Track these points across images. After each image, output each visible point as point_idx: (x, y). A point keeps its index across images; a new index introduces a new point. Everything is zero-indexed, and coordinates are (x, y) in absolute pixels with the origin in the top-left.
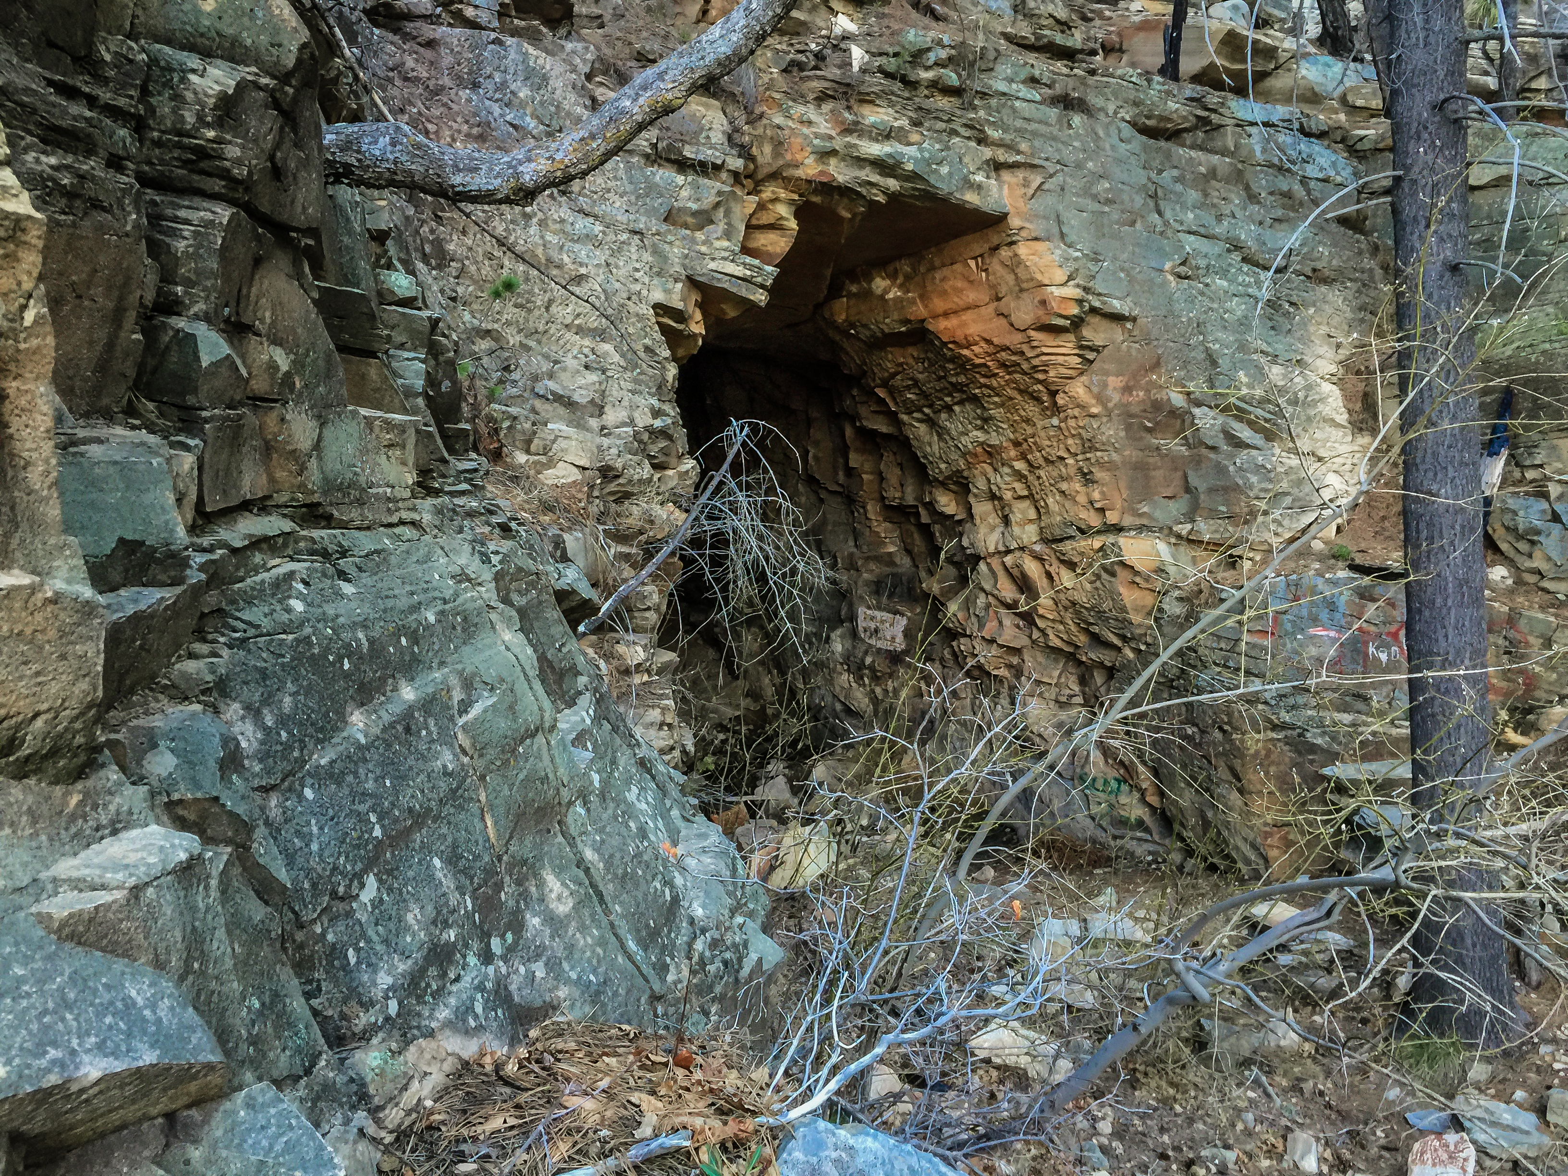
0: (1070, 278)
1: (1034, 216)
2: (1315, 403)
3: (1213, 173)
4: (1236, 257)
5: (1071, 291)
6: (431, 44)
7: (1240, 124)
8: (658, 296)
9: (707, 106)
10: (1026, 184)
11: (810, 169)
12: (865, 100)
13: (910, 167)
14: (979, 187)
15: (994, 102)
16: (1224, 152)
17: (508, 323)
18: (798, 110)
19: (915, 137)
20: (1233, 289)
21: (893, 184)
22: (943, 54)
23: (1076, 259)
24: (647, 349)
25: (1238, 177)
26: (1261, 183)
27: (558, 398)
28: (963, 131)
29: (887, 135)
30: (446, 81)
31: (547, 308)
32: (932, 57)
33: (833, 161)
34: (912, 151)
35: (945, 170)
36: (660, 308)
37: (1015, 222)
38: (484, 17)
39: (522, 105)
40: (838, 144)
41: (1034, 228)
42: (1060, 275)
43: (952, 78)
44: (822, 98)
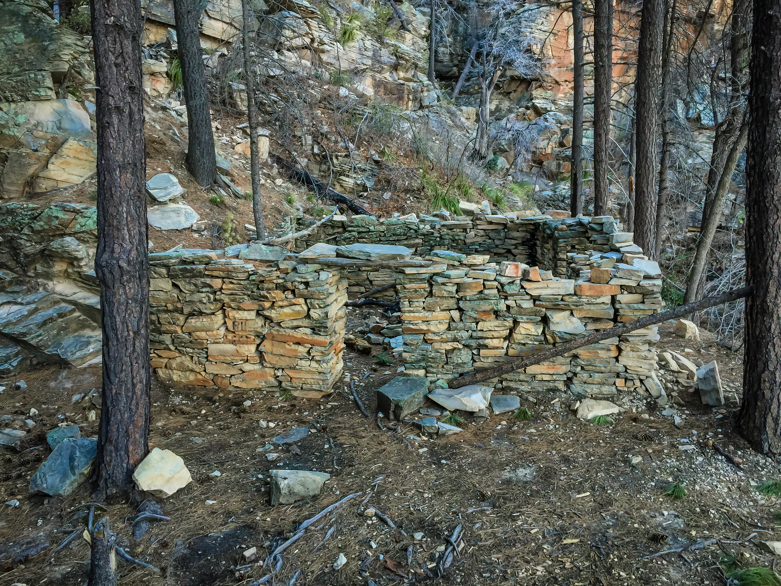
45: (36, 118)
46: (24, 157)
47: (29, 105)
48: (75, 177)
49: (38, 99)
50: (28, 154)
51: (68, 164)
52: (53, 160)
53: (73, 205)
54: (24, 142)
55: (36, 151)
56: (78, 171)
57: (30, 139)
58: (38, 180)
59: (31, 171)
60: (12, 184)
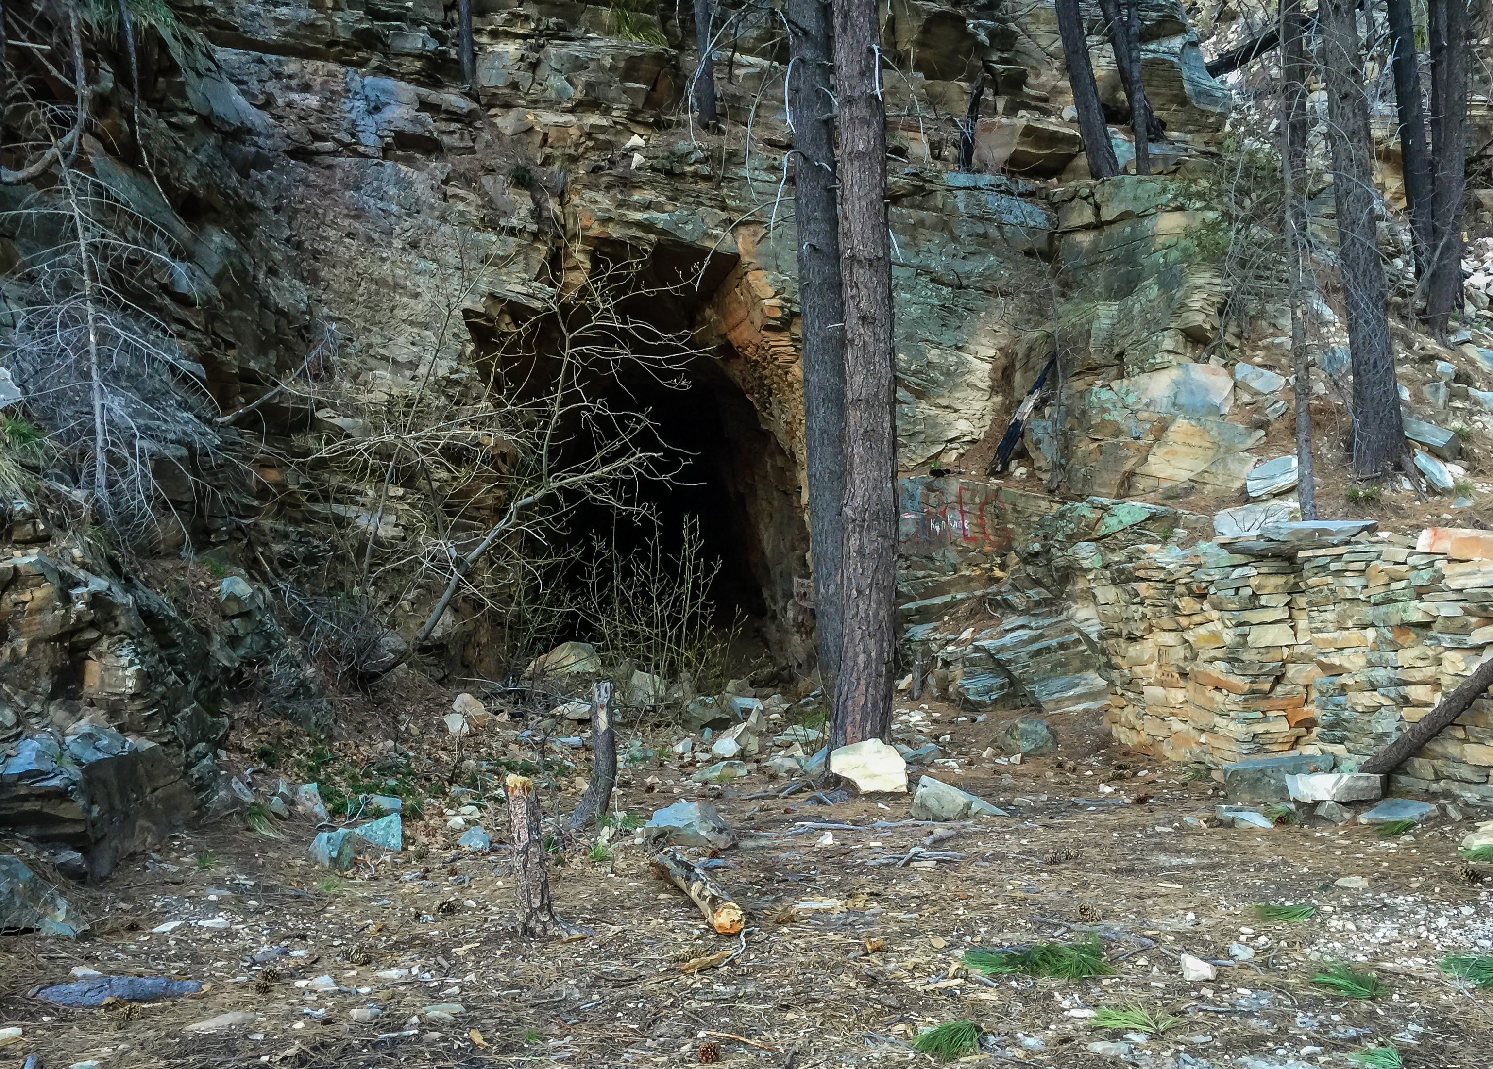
0: (776, 294)
1: (759, 255)
2: (963, 374)
3: (921, 223)
4: (925, 279)
5: (776, 302)
6: (330, 167)
7: (950, 189)
8: (467, 304)
9: (520, 195)
10: (755, 234)
11: (596, 230)
12: (636, 186)
13: (660, 226)
14: (716, 237)
15: (736, 184)
16: (935, 209)
17: (357, 316)
18: (589, 194)
19: (669, 208)
20: (914, 299)
21: (653, 237)
22: (700, 154)
23: (783, 281)
24: (455, 335)
25: (944, 226)
26: (963, 230)
27: (384, 358)
28: (707, 202)
29: (648, 206)
30: (337, 186)
31: (392, 311)
32: (693, 157)
33: (611, 225)
34: (665, 216)
35: (689, 227)
36: (467, 313)
37: (745, 259)
38: (370, 151)
39: (391, 198)
40: (614, 214)
41: (757, 262)
42: (771, 292)
43: (706, 170)
44: (609, 187)
45: (1149, 394)
46: (1121, 448)
47: (1144, 378)
48: (1183, 472)
49: (1154, 369)
50: (1126, 444)
51: (1175, 453)
52: (1155, 449)
53: (1101, 499)
54: (1124, 427)
55: (1138, 438)
56: (1187, 463)
57: (1132, 423)
58: (1134, 479)
59: (1128, 466)
60: (1103, 485)
